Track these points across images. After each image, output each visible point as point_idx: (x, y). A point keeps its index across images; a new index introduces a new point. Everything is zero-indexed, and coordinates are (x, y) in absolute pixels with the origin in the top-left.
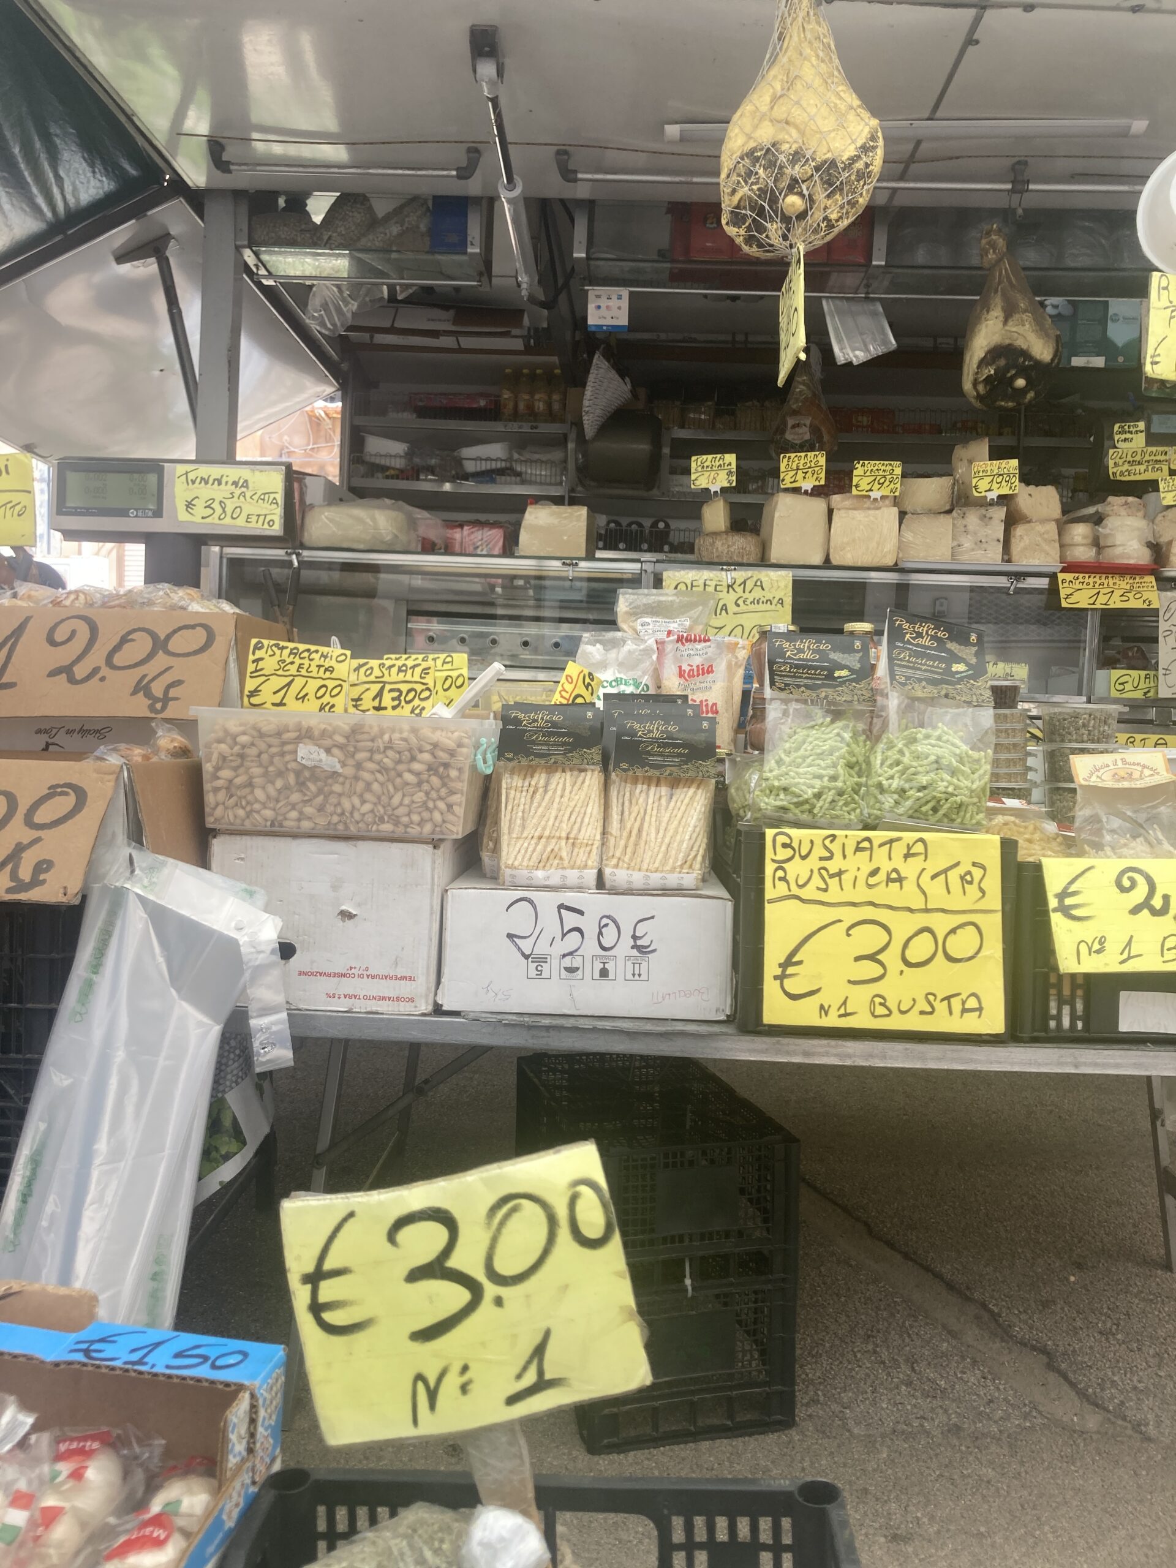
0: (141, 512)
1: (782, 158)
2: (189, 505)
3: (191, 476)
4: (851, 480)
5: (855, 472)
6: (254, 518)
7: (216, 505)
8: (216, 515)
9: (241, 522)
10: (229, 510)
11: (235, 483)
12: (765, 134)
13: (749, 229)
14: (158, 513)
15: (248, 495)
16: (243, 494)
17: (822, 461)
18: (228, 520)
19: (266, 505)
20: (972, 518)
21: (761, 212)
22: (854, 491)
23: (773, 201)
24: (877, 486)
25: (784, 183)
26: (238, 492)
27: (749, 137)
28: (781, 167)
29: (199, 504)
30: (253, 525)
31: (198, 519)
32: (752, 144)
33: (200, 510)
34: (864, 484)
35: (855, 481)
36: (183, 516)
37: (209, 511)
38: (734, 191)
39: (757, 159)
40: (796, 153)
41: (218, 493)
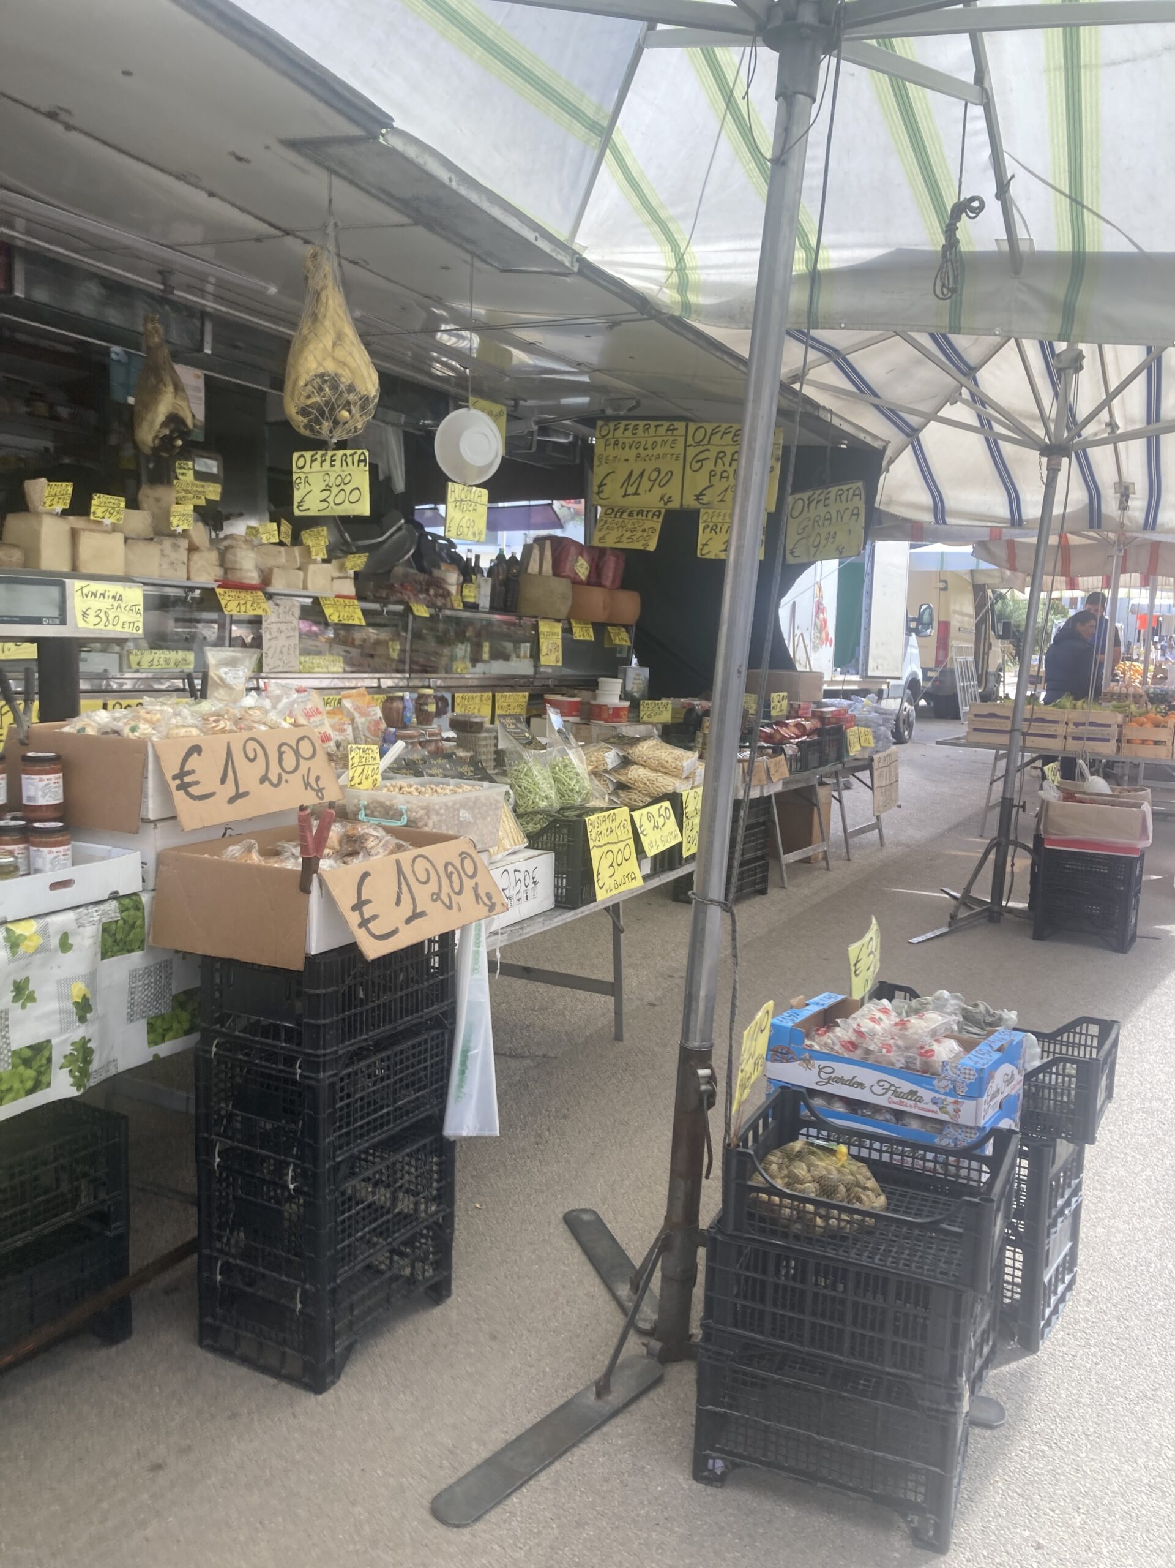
0: (51, 621)
1: (342, 387)
2: (85, 614)
3: (85, 591)
4: (90, 508)
5: (93, 502)
6: (127, 625)
7: (102, 615)
8: (103, 623)
9: (118, 628)
10: (111, 618)
11: (114, 597)
12: (330, 366)
13: (310, 421)
14: (63, 622)
15: (123, 606)
16: (119, 606)
17: (70, 489)
18: (110, 627)
19: (134, 614)
20: (167, 543)
21: (322, 413)
22: (92, 517)
23: (332, 409)
24: (107, 515)
25: (342, 401)
26: (116, 604)
27: (320, 364)
28: (341, 392)
29: (92, 613)
30: (126, 630)
31: (91, 626)
32: (321, 370)
33: (92, 619)
34: (99, 513)
35: (93, 509)
36: (81, 624)
37: (98, 620)
38: (308, 397)
39: (325, 382)
40: (350, 386)
41: (105, 604)
